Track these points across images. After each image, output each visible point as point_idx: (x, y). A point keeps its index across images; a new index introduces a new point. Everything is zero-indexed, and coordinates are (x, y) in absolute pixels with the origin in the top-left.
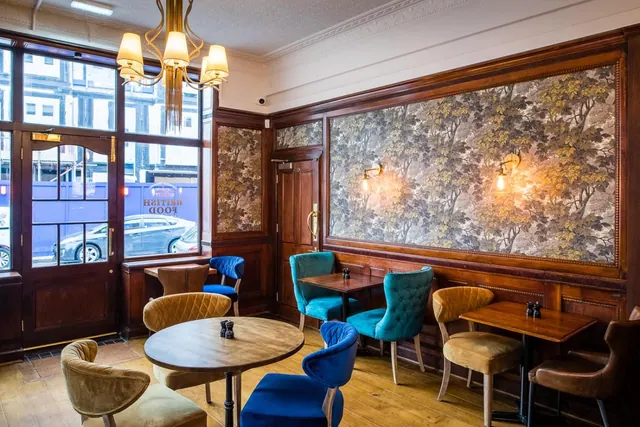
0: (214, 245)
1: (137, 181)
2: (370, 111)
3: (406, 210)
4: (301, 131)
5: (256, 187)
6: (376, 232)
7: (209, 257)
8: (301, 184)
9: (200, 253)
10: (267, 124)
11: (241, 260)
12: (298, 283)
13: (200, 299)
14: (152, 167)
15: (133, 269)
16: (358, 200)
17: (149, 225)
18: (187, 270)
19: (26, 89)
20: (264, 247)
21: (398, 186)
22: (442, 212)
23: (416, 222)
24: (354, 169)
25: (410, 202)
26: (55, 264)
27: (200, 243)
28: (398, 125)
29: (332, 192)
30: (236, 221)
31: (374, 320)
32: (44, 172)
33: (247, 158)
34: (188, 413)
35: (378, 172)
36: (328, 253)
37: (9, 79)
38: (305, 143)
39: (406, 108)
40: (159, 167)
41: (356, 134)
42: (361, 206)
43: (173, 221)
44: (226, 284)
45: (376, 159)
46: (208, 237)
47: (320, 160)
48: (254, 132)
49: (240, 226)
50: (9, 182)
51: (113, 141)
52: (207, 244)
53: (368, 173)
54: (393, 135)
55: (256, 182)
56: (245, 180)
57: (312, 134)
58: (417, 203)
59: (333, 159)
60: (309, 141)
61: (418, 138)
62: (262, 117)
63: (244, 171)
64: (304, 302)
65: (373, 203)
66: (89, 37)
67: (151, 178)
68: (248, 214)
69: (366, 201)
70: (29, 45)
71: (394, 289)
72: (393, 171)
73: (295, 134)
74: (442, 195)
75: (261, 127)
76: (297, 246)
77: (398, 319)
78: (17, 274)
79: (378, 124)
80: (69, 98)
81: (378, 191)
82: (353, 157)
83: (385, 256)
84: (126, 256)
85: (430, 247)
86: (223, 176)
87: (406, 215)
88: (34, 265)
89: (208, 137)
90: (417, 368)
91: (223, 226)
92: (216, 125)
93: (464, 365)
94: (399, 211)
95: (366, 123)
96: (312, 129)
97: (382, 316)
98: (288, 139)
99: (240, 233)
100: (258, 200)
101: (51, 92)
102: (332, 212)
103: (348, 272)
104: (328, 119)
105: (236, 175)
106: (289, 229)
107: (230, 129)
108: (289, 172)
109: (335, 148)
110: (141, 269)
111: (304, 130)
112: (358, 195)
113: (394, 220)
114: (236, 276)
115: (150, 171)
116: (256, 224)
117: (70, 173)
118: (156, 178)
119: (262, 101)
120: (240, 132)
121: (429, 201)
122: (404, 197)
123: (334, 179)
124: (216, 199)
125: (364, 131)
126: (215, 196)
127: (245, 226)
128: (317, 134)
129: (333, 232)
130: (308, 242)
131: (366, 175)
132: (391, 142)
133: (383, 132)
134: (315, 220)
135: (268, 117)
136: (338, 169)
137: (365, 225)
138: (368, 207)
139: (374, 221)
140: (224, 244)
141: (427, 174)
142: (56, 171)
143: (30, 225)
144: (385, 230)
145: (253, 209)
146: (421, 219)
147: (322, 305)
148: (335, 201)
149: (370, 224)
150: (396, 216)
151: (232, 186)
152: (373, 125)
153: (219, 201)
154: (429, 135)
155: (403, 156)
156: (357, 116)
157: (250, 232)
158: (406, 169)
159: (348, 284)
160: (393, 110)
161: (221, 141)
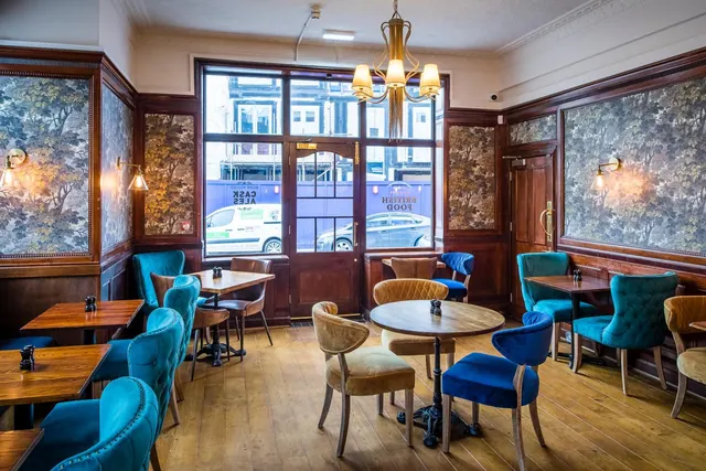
0: (446, 240)
1: (386, 180)
2: (606, 100)
3: (648, 209)
4: (534, 126)
5: (489, 185)
6: (614, 232)
7: (441, 252)
8: (535, 182)
9: (433, 249)
10: (500, 120)
11: (471, 256)
12: (526, 281)
13: (421, 285)
14: (400, 165)
15: (373, 259)
16: (595, 197)
17: (396, 223)
18: (416, 262)
19: (292, 99)
20: (498, 245)
21: (639, 182)
22: (690, 211)
23: (659, 222)
24: (592, 164)
25: (652, 200)
26: (313, 250)
27: (434, 239)
28: (639, 115)
29: (567, 189)
30: (468, 219)
31: (601, 325)
32: (308, 172)
33: (480, 156)
34: (399, 367)
35: (616, 167)
36: (562, 254)
37: (281, 92)
38: (538, 138)
39: (647, 96)
40: (406, 164)
41: (592, 126)
42: (598, 204)
43: (418, 220)
44: (457, 279)
45: (614, 153)
46: (440, 233)
47: (554, 155)
48: (486, 129)
49: (472, 224)
50: (280, 182)
51: (357, 146)
52: (439, 240)
53: (606, 168)
54: (633, 126)
55: (490, 179)
56: (477, 177)
57: (546, 129)
58: (661, 201)
59: (567, 154)
60: (543, 136)
61: (660, 128)
62: (495, 113)
63: (476, 169)
64: (532, 301)
65: (612, 200)
66: (337, 60)
67: (399, 176)
68: (481, 211)
69: (603, 198)
70: (293, 73)
71: (622, 293)
72: (633, 166)
73: (528, 129)
74: (691, 192)
75: (494, 124)
76: (531, 245)
77: (628, 325)
78: (286, 257)
79: (617, 114)
80: (327, 104)
81: (617, 187)
82: (589, 152)
83: (624, 259)
84: (368, 248)
85: (676, 251)
86: (454, 174)
87: (648, 214)
88: (298, 251)
89: (440, 137)
90: (658, 384)
91: (455, 223)
92: (448, 125)
93: (698, 380)
94: (641, 209)
95: (603, 114)
96: (546, 122)
97: (609, 321)
98: (520, 134)
99: (471, 230)
100: (490, 198)
101: (313, 100)
102: (567, 210)
103: (580, 274)
104: (562, 112)
105: (467, 173)
106: (523, 228)
107: (461, 128)
108: (523, 168)
109: (569, 142)
110: (380, 259)
111: (537, 125)
112: (595, 192)
113: (634, 220)
114: (465, 272)
115: (398, 169)
116: (489, 222)
117: (328, 173)
118: (404, 176)
119: (494, 98)
120: (472, 130)
121: (675, 198)
122: (646, 195)
123: (568, 176)
124: (448, 197)
125: (601, 123)
126: (448, 194)
127: (477, 224)
128: (550, 128)
129: (568, 232)
130: (542, 241)
131: (600, 171)
132: (630, 134)
133: (622, 122)
134: (550, 218)
135: (502, 112)
136: (573, 164)
137: (603, 225)
138: (605, 205)
139: (612, 220)
140: (455, 240)
141: (672, 169)
142: (314, 172)
143: (295, 218)
144: (625, 231)
145: (486, 206)
146: (666, 219)
147: (550, 306)
148: (569, 199)
149: (608, 224)
150: (637, 215)
151: (463, 184)
152: (611, 116)
153: (451, 199)
154: (674, 123)
155: (645, 149)
156: (593, 107)
157: (483, 230)
158: (647, 163)
159: (579, 286)
160: (633, 99)
161: (452, 141)
